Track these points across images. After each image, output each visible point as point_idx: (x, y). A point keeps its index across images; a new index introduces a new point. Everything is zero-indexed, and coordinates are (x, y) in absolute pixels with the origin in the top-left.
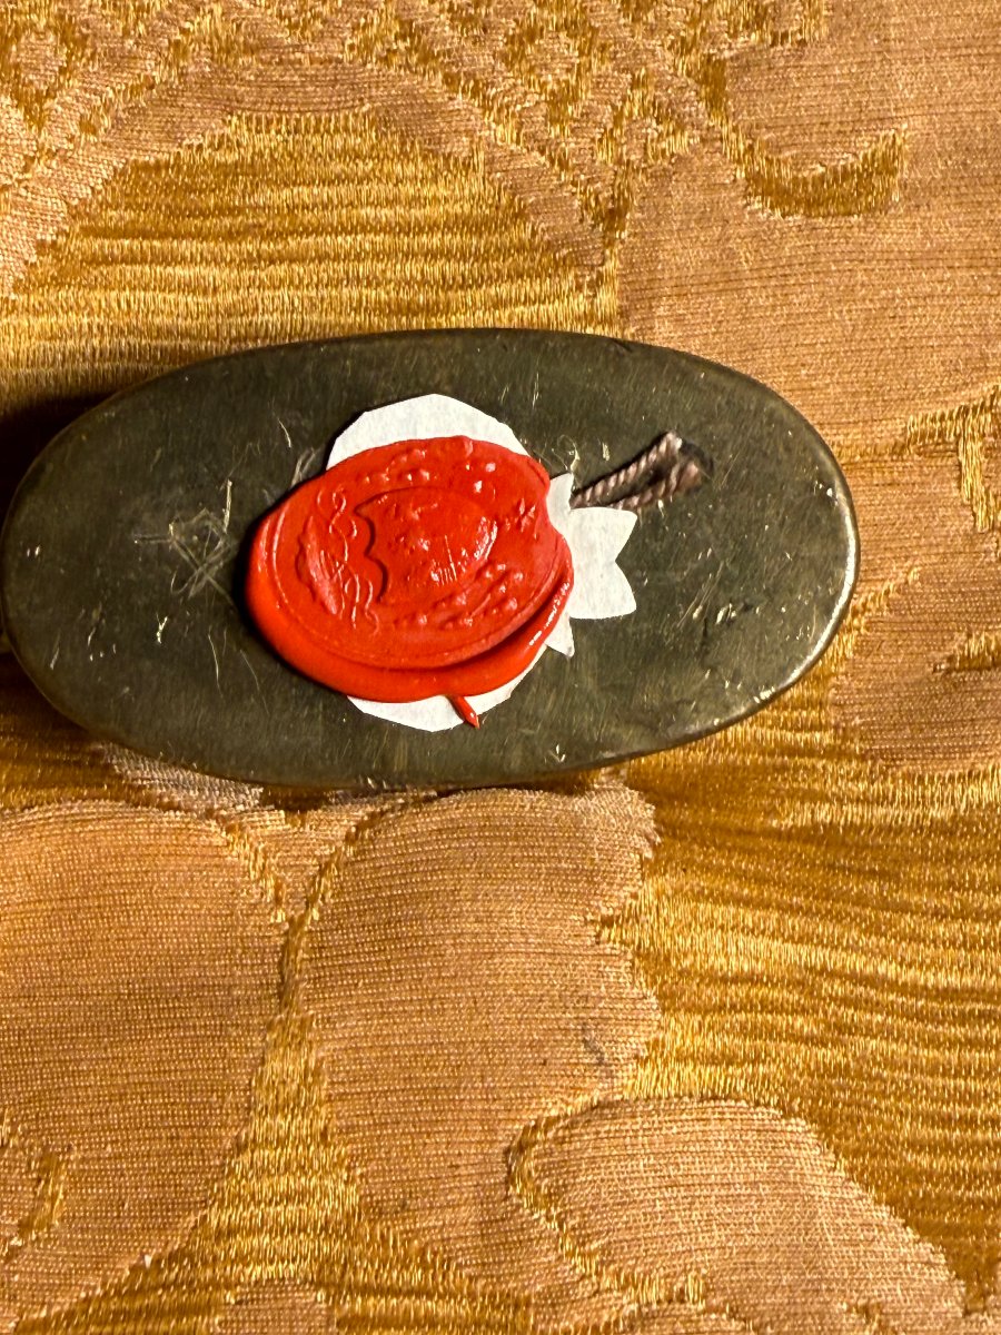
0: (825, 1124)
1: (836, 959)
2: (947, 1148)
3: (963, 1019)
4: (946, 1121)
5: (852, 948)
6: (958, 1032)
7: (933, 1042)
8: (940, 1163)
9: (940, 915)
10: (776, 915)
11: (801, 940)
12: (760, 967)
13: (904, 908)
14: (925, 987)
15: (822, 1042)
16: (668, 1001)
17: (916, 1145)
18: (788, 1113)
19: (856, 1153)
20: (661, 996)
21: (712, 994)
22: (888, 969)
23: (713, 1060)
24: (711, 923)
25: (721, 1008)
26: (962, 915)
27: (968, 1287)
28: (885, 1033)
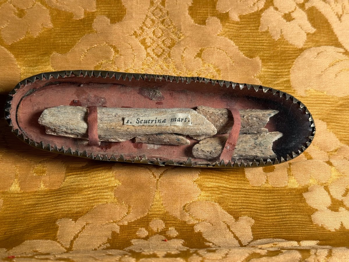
0: (220, 204)
1: (221, 185)
2: (234, 206)
3: (236, 191)
4: (234, 203)
5: (224, 183)
6: (236, 193)
7: (233, 194)
8: (233, 207)
9: (235, 180)
10: (214, 180)
11: (217, 183)
12: (213, 186)
13: (230, 179)
14: (232, 188)
15: (220, 194)
16: (202, 190)
17: (230, 205)
18: (215, 202)
19: (223, 206)
20: (201, 189)
21: (207, 189)
22: (228, 186)
23: (207, 196)
24: (207, 181)
25: (208, 191)
26: (237, 180)
27: (235, 219)
28: (227, 193)
